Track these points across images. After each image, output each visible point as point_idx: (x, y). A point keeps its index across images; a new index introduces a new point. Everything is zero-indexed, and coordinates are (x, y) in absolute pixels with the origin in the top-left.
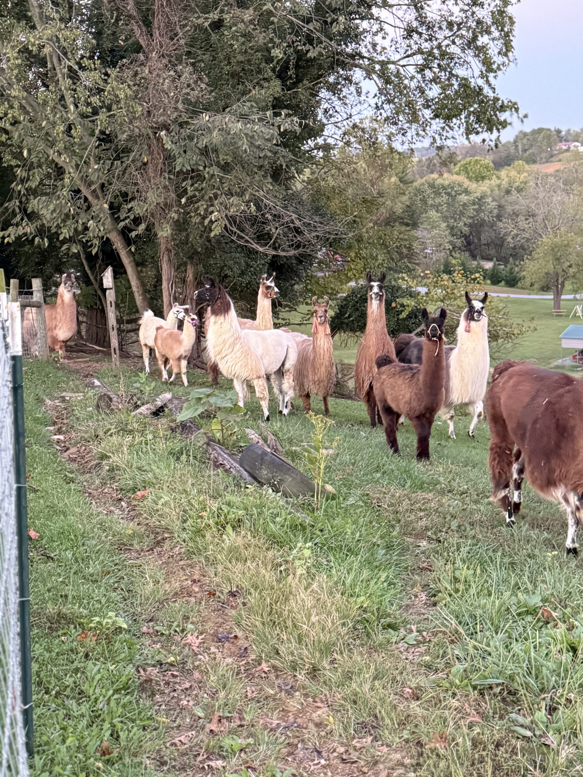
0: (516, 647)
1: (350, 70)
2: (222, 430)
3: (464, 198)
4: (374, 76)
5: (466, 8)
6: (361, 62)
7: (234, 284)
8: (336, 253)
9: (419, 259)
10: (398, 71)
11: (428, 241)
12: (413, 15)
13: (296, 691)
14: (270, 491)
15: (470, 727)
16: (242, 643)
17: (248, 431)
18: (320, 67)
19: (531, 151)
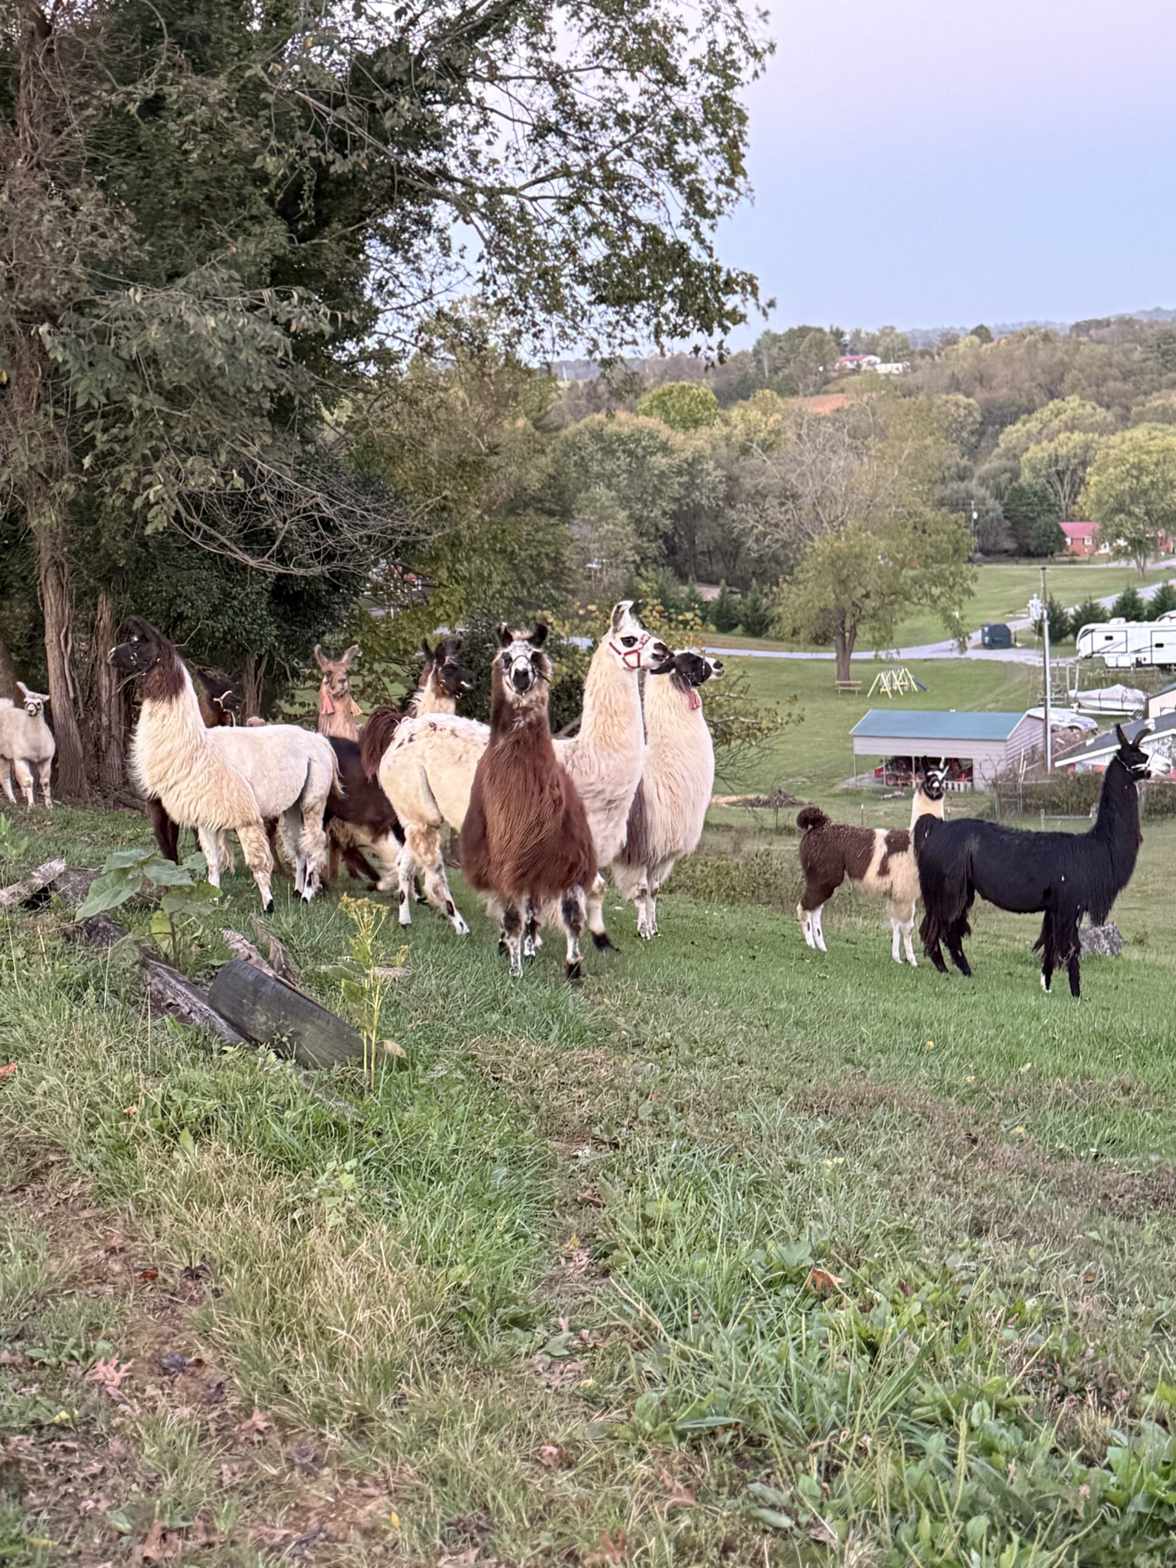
0: (763, 1350)
1: (427, 204)
2: (173, 934)
3: (660, 461)
4: (474, 216)
5: (653, 88)
6: (449, 188)
7: (199, 633)
8: (406, 570)
9: (574, 581)
10: (522, 207)
11: (592, 546)
12: (547, 99)
13: (322, 1467)
14: (273, 1056)
15: (672, 1515)
16: (212, 1373)
17: (227, 934)
18: (365, 196)
19: (786, 371)
